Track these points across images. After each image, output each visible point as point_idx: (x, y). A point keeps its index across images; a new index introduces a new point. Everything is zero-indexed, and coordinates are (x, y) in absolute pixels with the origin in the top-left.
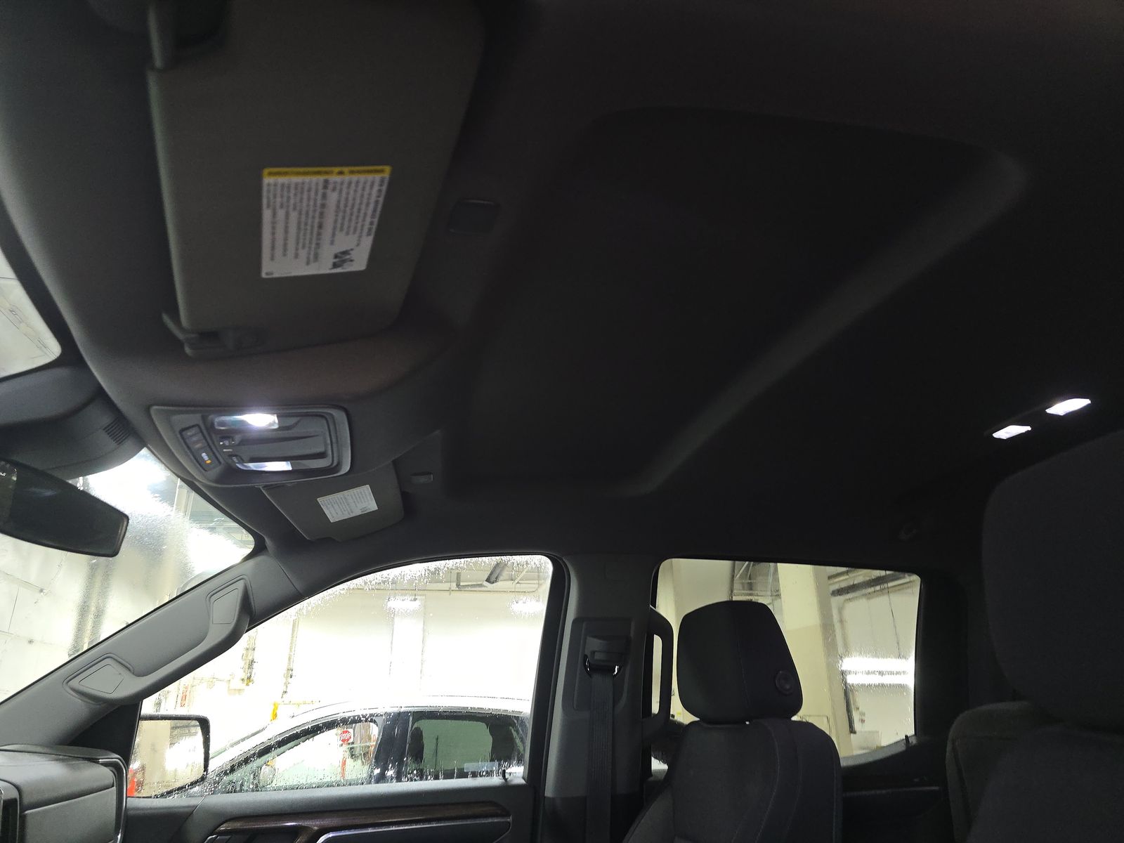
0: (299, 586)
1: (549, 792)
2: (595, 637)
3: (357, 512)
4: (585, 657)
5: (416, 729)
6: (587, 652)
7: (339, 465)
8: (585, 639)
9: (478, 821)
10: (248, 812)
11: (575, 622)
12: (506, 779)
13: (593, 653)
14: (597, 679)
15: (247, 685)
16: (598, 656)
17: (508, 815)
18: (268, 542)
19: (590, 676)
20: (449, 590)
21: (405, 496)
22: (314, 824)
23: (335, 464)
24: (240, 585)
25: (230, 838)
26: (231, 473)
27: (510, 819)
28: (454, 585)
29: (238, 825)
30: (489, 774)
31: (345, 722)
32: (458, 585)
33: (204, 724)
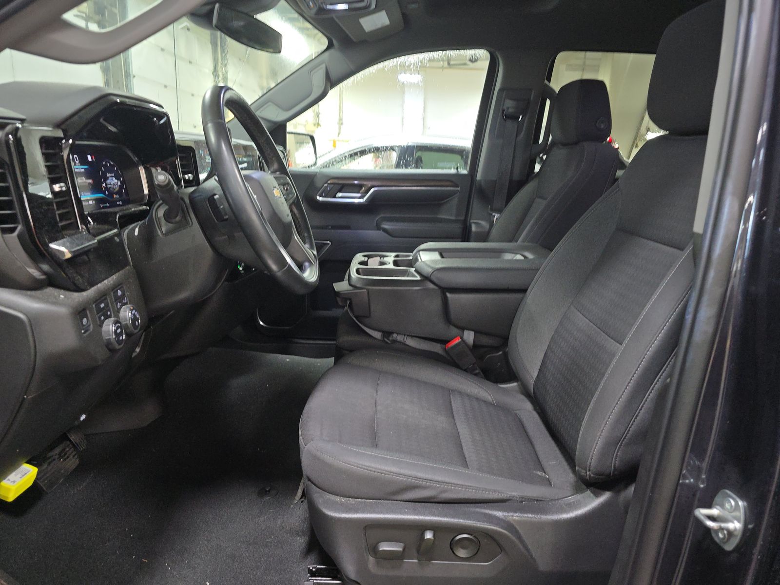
0: (352, 67)
1: (479, 177)
2: (511, 99)
3: (379, 26)
4: (503, 111)
5: (418, 157)
6: (505, 108)
7: (370, 5)
8: (504, 100)
9: (443, 188)
10: (340, 176)
11: (500, 90)
12: (458, 171)
13: (508, 108)
14: (509, 123)
15: (317, 127)
16: (510, 110)
17: (458, 186)
18: (335, 42)
19: (505, 120)
20: (443, 67)
21: (404, 15)
22: (369, 184)
23: (368, 4)
24: (324, 66)
25: (333, 187)
26: (321, 10)
27: (459, 189)
28: (446, 64)
29: (336, 181)
30: (450, 168)
31: (377, 150)
32: (449, 64)
33: (312, 138)
